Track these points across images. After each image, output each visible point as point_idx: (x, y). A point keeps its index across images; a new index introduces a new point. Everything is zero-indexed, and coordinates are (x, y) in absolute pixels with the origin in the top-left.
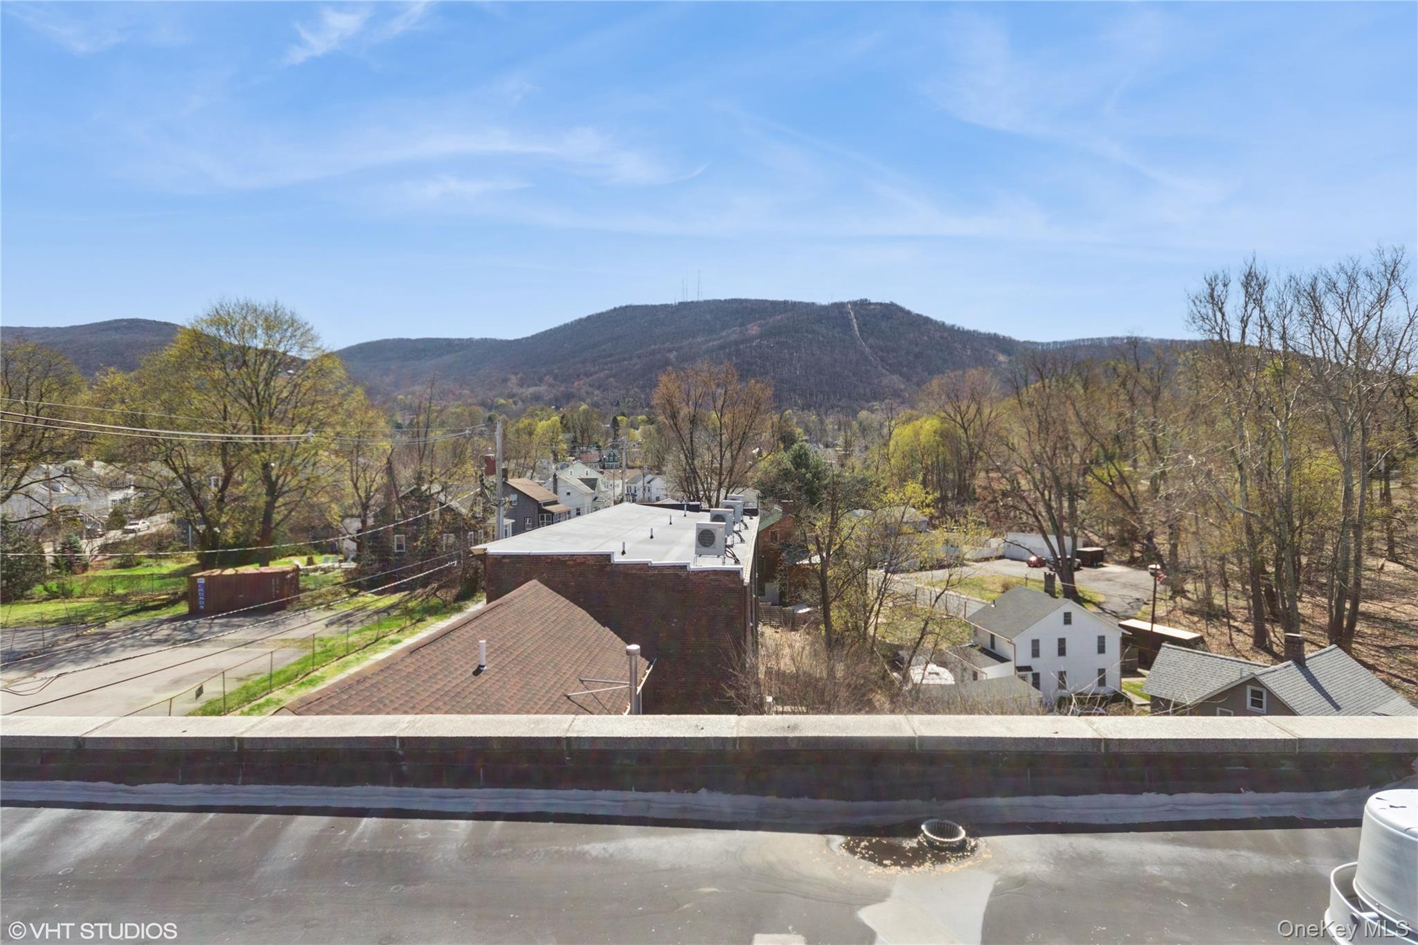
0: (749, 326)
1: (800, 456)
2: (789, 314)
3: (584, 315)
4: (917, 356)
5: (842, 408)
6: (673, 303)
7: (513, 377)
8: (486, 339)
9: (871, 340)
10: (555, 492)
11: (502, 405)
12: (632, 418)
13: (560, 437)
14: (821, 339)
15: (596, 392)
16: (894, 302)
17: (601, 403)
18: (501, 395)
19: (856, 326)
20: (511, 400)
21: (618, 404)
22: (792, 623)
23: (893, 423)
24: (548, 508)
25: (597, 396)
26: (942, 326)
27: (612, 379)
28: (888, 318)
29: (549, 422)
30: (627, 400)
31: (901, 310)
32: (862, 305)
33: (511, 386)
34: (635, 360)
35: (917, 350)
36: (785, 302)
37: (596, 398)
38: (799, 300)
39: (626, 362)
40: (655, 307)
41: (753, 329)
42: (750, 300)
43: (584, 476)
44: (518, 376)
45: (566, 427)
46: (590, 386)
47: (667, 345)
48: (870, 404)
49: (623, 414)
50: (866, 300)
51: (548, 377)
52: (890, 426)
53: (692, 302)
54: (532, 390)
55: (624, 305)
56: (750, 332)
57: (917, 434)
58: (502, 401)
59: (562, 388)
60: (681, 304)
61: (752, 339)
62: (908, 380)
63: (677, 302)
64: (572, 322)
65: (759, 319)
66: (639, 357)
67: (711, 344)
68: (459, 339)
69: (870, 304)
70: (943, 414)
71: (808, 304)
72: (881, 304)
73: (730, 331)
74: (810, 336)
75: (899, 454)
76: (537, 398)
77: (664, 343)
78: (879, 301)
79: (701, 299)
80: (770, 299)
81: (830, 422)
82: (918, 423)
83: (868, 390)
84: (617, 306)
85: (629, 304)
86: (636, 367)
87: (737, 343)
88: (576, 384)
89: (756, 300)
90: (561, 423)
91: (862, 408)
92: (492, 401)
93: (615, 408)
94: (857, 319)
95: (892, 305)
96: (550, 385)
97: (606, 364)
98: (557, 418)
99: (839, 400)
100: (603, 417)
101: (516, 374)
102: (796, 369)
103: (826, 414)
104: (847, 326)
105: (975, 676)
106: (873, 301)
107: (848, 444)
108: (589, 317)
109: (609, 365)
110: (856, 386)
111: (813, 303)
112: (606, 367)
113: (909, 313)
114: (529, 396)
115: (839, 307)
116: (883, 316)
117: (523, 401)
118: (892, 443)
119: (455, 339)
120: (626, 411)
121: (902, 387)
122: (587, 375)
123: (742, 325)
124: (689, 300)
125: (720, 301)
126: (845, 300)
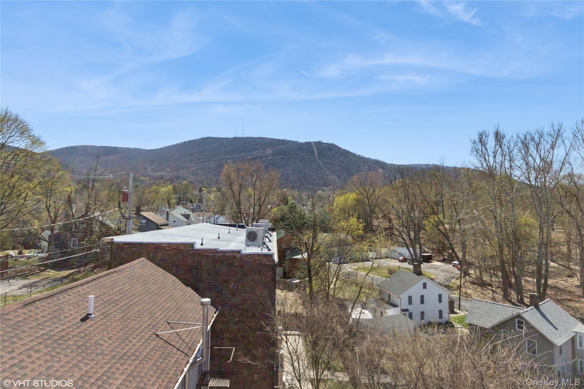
0: (267, 150)
1: (292, 208)
2: (286, 146)
3: (187, 140)
4: (343, 168)
5: (310, 189)
6: (231, 137)
7: (149, 167)
8: (136, 148)
9: (323, 159)
10: (167, 220)
11: (143, 180)
12: (209, 189)
13: (172, 196)
14: (300, 157)
15: (192, 176)
17: (194, 182)
18: (143, 175)
19: (316, 153)
20: (148, 178)
21: (202, 182)
22: (290, 288)
23: (335, 195)
24: (162, 227)
25: (192, 178)
26: (354, 155)
27: (200, 171)
28: (331, 150)
29: (167, 188)
30: (207, 181)
31: (337, 147)
32: (319, 144)
33: (148, 171)
34: (212, 162)
35: (343, 165)
36: (284, 140)
37: (191, 179)
38: (291, 140)
39: (207, 163)
40: (222, 138)
41: (269, 152)
42: (267, 138)
43: (183, 213)
44: (152, 167)
45: (175, 191)
46: (189, 173)
47: (227, 156)
48: (323, 188)
49: (205, 187)
50: (321, 141)
51: (167, 168)
52: (333, 196)
53: (240, 137)
54: (159, 173)
55: (207, 136)
56: (267, 152)
57: (346, 200)
58: (144, 178)
59: (175, 174)
60: (235, 138)
61: (268, 156)
62: (340, 178)
63: (233, 137)
64: (180, 143)
65: (271, 147)
66: (214, 161)
67: (248, 157)
68: (122, 148)
69: (323, 143)
70: (358, 192)
71: (294, 142)
72: (327, 144)
73: (258, 152)
74: (295, 156)
75: (338, 209)
76: (161, 178)
77: (226, 155)
78: (327, 142)
79: (245, 136)
80: (277, 138)
81: (304, 195)
82: (346, 195)
83: (321, 181)
84: (204, 137)
85: (209, 136)
86: (212, 166)
87: (261, 157)
88: (182, 172)
89: (270, 138)
90: (173, 189)
91: (319, 190)
92: (138, 178)
93: (201, 184)
94: (317, 150)
95: (333, 144)
96: (168, 172)
97: (197, 163)
98: (171, 187)
99: (309, 185)
100: (195, 188)
101: (151, 166)
102: (288, 171)
103: (302, 191)
104: (312, 152)
106: (324, 142)
107: (313, 205)
108: (189, 141)
109: (199, 164)
110: (316, 179)
111: (297, 141)
112: (197, 165)
113: (340, 148)
114: (157, 176)
115: (309, 144)
116: (329, 149)
117: (154, 179)
118: (335, 204)
120: (206, 186)
121: (337, 181)
122: (188, 168)
123: (264, 149)
124: (239, 136)
125: (253, 138)
126: (312, 141)
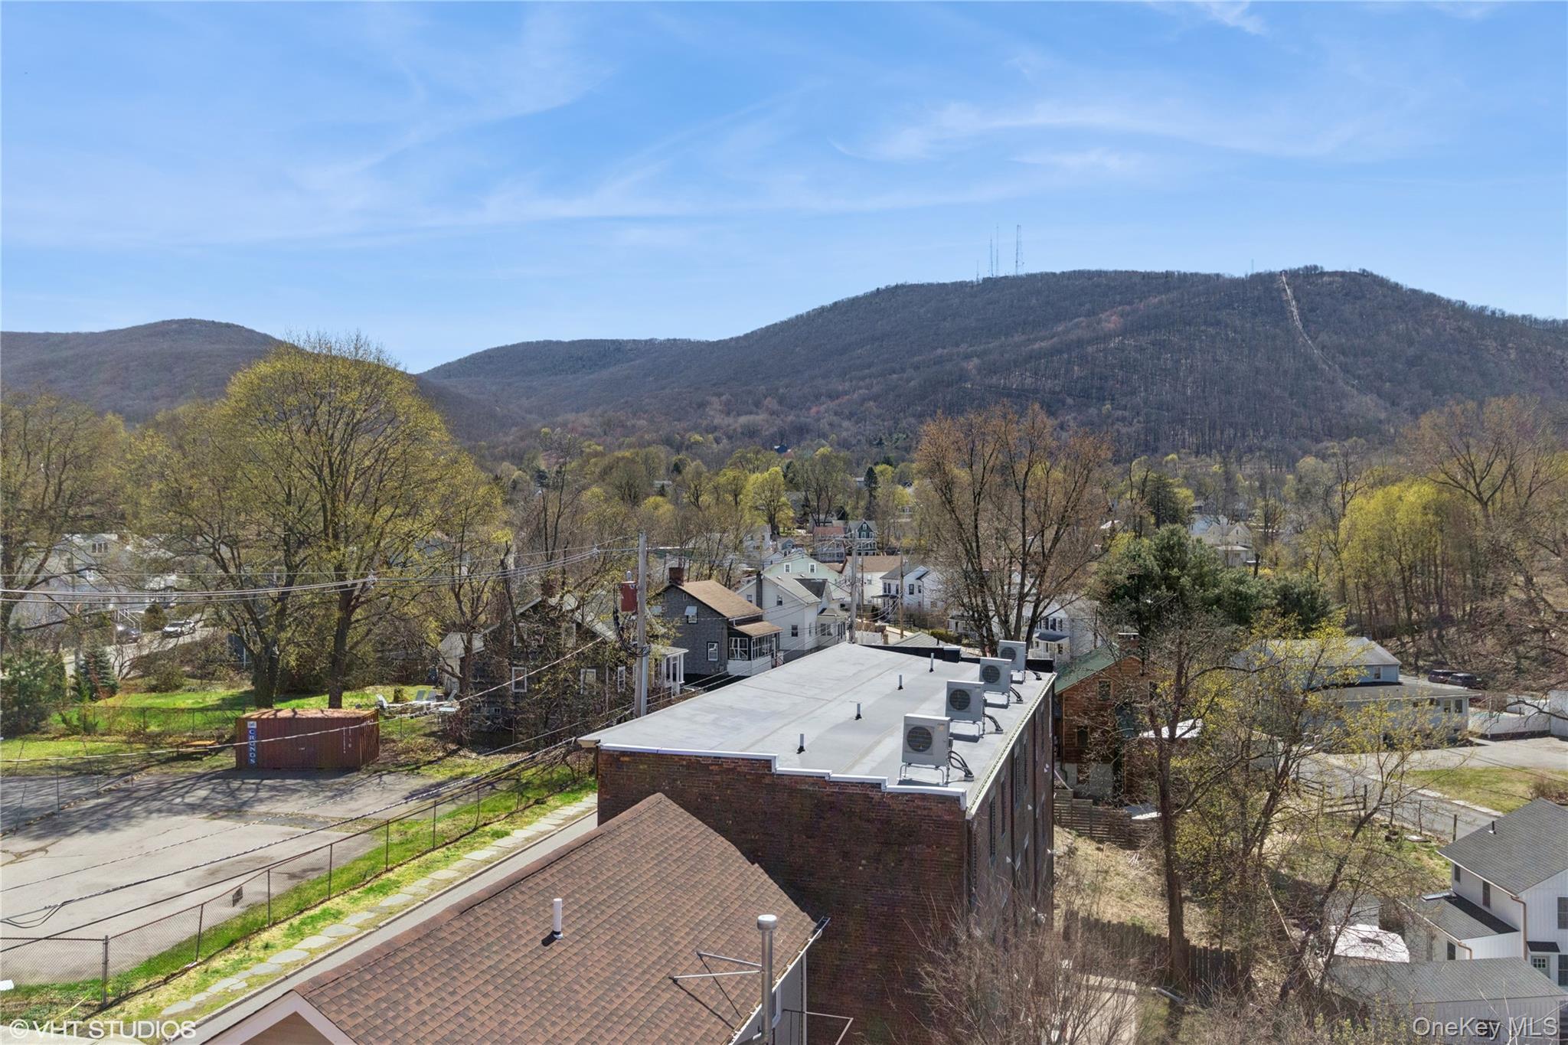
0: (1103, 316)
1: (1170, 548)
2: (1174, 295)
3: (828, 302)
4: (1411, 363)
5: (1270, 451)
6: (975, 280)
7: (715, 399)
8: (675, 340)
9: (1323, 337)
10: (760, 604)
11: (697, 443)
12: (902, 465)
13: (783, 499)
14: (1231, 335)
15: (846, 424)
16: (1369, 269)
17: (854, 442)
18: (695, 428)
19: (1296, 312)
20: (711, 437)
21: (880, 443)
22: (1126, 838)
23: (1351, 486)
24: (742, 628)
25: (847, 430)
26: (1460, 310)
27: (871, 403)
28: (1357, 298)
29: (766, 475)
30: (895, 436)
31: (1381, 282)
32: (1308, 278)
33: (711, 413)
34: (910, 372)
35: (1411, 352)
36: (1168, 275)
37: (845, 434)
38: (1193, 271)
39: (895, 376)
40: (943, 286)
41: (1111, 321)
42: (1106, 273)
43: (809, 575)
44: (724, 398)
45: (792, 484)
46: (836, 414)
47: (963, 348)
48: (1320, 446)
49: (888, 462)
50: (1316, 267)
51: (769, 399)
52: (1343, 492)
53: (1006, 278)
54: (743, 420)
55: (893, 284)
56: (1104, 324)
57: (1390, 510)
58: (698, 438)
59: (791, 418)
60: (986, 280)
61: (1107, 337)
62: (1393, 404)
63: (981, 277)
64: (808, 313)
65: (1120, 304)
66: (917, 368)
67: (1036, 346)
68: (634, 341)
69: (1323, 274)
70: (1442, 477)
71: (1207, 278)
72: (1343, 274)
73: (1070, 324)
74: (1211, 330)
75: (1355, 543)
76: (751, 433)
77: (957, 345)
78: (1340, 269)
79: (1022, 271)
80: (1141, 269)
81: (1244, 476)
82: (1395, 490)
83: (1316, 421)
84: (882, 286)
85: (900, 282)
86: (912, 383)
87: (1080, 343)
88: (814, 410)
89: (1116, 272)
90: (785, 476)
91: (1306, 452)
92: (682, 437)
93: (875, 450)
94: (1298, 301)
95: (1364, 274)
96: (772, 413)
97: (863, 379)
98: (778, 469)
99: (1264, 438)
100: (851, 466)
101: (719, 395)
102: (1184, 387)
103: (1239, 460)
104: (1280, 312)
105: (1451, 950)
106: (1328, 268)
107: (1269, 518)
108: (835, 304)
109: (867, 381)
110: (1294, 414)
111: (1218, 275)
112: (861, 383)
113: (1396, 288)
114: (739, 430)
115: (1264, 282)
116: (1347, 295)
117: (730, 438)
118: (1344, 523)
119: (628, 341)
120: (892, 455)
121: (1383, 416)
122: (832, 396)
123: (1091, 313)
124: (1002, 274)
125: (1054, 274)
126: (1277, 268)
